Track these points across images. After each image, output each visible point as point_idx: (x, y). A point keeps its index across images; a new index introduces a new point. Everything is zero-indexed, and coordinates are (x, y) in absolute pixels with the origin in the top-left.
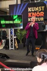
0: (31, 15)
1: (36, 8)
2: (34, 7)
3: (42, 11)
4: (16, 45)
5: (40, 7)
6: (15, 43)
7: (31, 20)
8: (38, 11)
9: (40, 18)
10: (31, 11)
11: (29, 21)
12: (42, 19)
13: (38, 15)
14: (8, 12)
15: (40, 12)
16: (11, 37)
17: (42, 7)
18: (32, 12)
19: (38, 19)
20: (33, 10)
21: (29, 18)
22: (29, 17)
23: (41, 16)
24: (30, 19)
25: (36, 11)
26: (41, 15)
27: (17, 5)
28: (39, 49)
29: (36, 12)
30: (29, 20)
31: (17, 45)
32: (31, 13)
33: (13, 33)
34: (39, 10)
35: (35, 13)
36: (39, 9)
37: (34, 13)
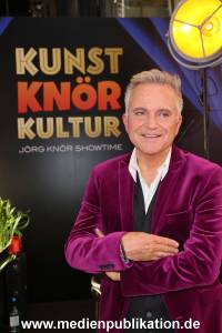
0: (40, 95)
2: (59, 50)
3: (106, 75)
5: (94, 53)
7: (34, 128)
8: (83, 77)
9: (98, 120)
10: (33, 71)
11: (21, 136)
12: (111, 125)
13: (84, 97)
15: (95, 80)
17: (109, 51)
18: (41, 77)
19: (82, 126)
20: (50, 64)
21: (21, 115)
22: (22, 108)
23: (103, 106)
24: (31, 122)
25: (69, 71)
26: (104, 99)
29: (72, 80)
30: (24, 128)
32: (36, 85)
34: (91, 70)
35: (66, 86)
36: (88, 63)
37: (59, 87)
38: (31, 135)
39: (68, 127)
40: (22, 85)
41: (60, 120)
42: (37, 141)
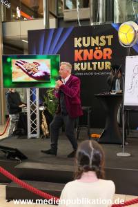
0: (82, 54)
1: (92, 38)
2: (89, 38)
3: (106, 46)
4: (43, 127)
5: (102, 38)
6: (41, 122)
7: (80, 66)
8: (98, 47)
9: (103, 63)
10: (80, 46)
11: (75, 69)
12: (108, 65)
13: (98, 55)
14: (26, 47)
15: (102, 48)
16: (33, 107)
17: (108, 37)
18: (83, 48)
19: (97, 65)
20: (86, 43)
21: (76, 62)
22: (76, 60)
23: (105, 58)
24: (79, 64)
25: (93, 45)
26: (105, 55)
27: (47, 31)
28: (100, 136)
29: (94, 48)
30: (76, 66)
31: (46, 126)
32: (81, 51)
33: (37, 100)
34: (101, 45)
35: (91, 51)
36: (100, 42)
37: (89, 51)
38: (79, 69)
39: (92, 66)
40: (76, 51)
41: (89, 64)
42: (81, 71)
